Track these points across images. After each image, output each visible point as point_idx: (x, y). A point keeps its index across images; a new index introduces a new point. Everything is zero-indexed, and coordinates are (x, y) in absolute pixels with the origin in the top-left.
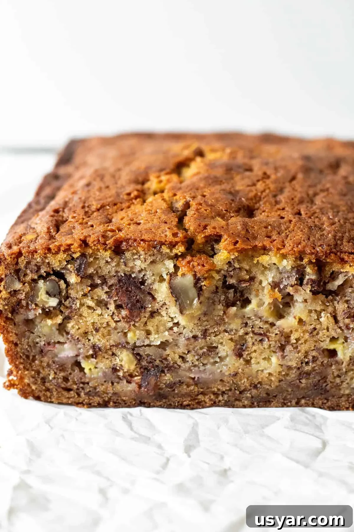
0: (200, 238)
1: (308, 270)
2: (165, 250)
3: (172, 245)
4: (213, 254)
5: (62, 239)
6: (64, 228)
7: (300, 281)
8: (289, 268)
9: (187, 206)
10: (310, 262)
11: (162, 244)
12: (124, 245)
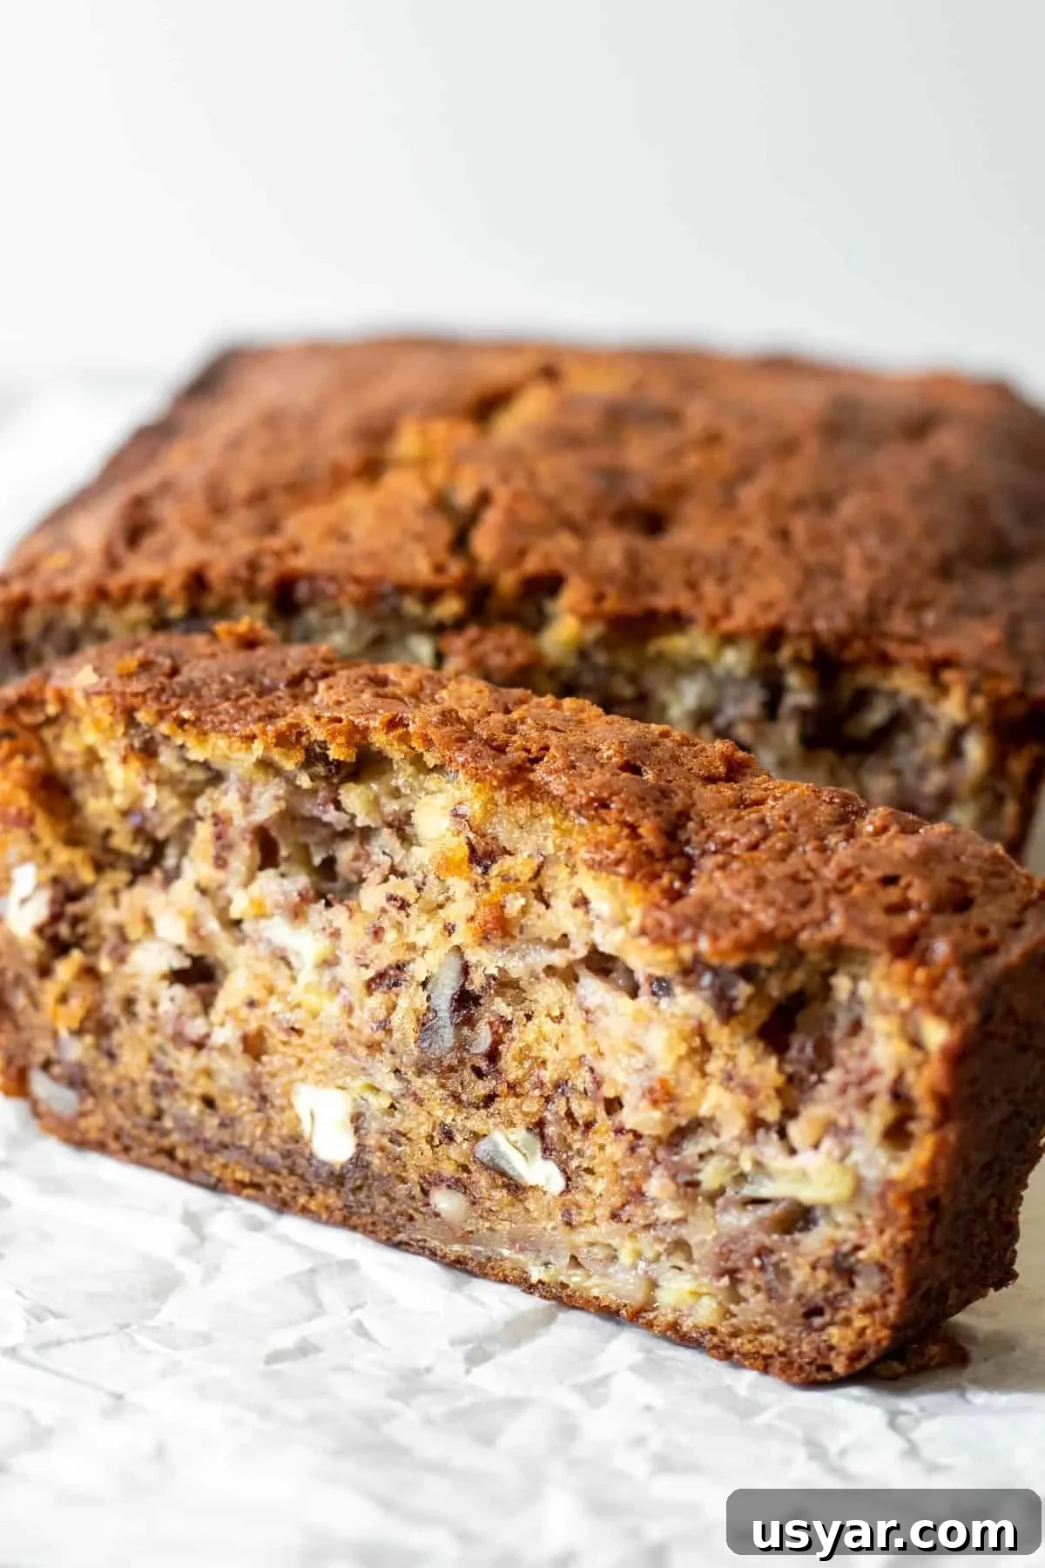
0: (508, 581)
1: (793, 679)
2: (412, 607)
3: (431, 596)
4: (536, 623)
5: (141, 568)
6: (150, 543)
7: (771, 709)
8: (741, 671)
9: (484, 499)
10: (797, 660)
11: (402, 589)
12: (302, 590)
